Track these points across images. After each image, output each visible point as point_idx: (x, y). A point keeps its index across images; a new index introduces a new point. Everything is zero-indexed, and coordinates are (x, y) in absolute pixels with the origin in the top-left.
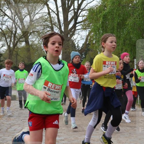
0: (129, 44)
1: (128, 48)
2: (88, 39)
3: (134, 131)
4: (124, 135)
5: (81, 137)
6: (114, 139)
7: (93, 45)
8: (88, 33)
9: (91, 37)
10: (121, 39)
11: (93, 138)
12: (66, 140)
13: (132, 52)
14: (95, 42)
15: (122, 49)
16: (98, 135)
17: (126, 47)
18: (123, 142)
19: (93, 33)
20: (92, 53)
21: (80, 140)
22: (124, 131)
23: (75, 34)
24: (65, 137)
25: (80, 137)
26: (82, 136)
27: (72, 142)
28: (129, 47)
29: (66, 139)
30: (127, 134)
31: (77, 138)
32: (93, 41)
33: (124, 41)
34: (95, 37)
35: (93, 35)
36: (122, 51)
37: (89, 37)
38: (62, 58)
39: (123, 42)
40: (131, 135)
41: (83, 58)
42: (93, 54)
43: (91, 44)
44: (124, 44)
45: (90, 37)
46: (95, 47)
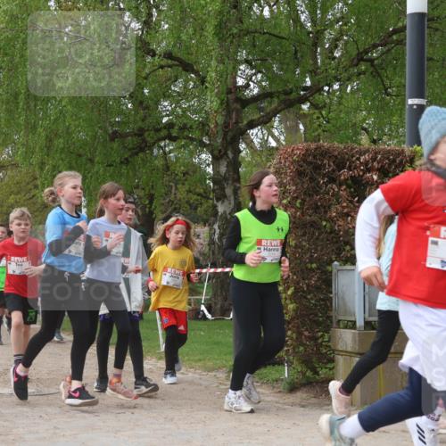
0: (63, 149)
1: (61, 162)
3: (69, 420)
4: (37, 432)
10: (40, 134)
15: (42, 165)
17: (53, 158)
22: (36, 421)
28: (62, 160)
30: (47, 430)
33: (49, 140)
36: (42, 169)
39: (44, 143)
40: (57, 431)
44: (49, 148)
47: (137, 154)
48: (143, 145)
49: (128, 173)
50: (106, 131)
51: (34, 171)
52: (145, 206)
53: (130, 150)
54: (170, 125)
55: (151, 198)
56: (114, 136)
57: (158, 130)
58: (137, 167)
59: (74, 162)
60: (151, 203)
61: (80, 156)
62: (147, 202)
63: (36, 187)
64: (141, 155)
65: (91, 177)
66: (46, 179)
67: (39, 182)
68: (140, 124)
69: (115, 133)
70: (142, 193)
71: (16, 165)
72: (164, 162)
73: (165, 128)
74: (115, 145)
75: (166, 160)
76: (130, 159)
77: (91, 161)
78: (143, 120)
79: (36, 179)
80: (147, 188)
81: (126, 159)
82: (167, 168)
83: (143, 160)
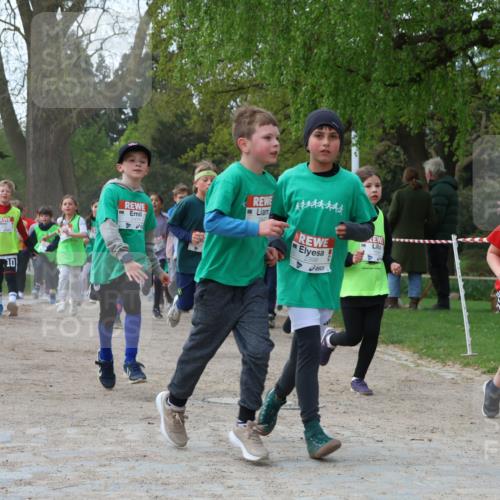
0: (327, 61)
1: (322, 81)
2: (146, 35)
5: (107, 468)
6: (254, 476)
7: (170, 65)
8: (147, 8)
9: (160, 26)
10: (295, 40)
11: (164, 476)
12: (41, 482)
13: (341, 97)
14: (180, 48)
15: (296, 85)
16: (182, 461)
17: (313, 74)
18: (292, 492)
19: (166, 9)
20: (165, 98)
21: (102, 481)
23: (86, 10)
24: (35, 470)
25: (103, 469)
26: (113, 463)
27: (68, 490)
28: (327, 78)
29: (43, 479)
31: (89, 472)
32: (168, 42)
34: (176, 26)
35: (168, 14)
36: (295, 91)
37: (151, 25)
38: (27, 116)
39: (301, 53)
41: (124, 122)
42: (167, 102)
43: (162, 60)
44: (307, 60)
45: (157, 23)
46: (176, 74)
47: (433, 67)
48: (443, 55)
49: (419, 95)
50: (388, 34)
51: (284, 95)
52: (443, 145)
53: (424, 62)
54: (484, 24)
55: (452, 132)
56: (401, 42)
57: (466, 32)
58: (433, 87)
59: (342, 80)
60: (452, 140)
61: (351, 71)
62: (446, 139)
63: (287, 117)
64: (438, 69)
65: (365, 102)
66: (302, 106)
67: (292, 110)
68: (439, 23)
69: (401, 36)
70: (437, 126)
71: (259, 87)
72: (474, 80)
73: (476, 27)
74: (403, 55)
75: (476, 76)
76: (423, 76)
77: (367, 79)
78: (442, 17)
79: (288, 105)
80: (447, 118)
81: (419, 75)
82: (477, 88)
83: (442, 76)
